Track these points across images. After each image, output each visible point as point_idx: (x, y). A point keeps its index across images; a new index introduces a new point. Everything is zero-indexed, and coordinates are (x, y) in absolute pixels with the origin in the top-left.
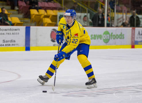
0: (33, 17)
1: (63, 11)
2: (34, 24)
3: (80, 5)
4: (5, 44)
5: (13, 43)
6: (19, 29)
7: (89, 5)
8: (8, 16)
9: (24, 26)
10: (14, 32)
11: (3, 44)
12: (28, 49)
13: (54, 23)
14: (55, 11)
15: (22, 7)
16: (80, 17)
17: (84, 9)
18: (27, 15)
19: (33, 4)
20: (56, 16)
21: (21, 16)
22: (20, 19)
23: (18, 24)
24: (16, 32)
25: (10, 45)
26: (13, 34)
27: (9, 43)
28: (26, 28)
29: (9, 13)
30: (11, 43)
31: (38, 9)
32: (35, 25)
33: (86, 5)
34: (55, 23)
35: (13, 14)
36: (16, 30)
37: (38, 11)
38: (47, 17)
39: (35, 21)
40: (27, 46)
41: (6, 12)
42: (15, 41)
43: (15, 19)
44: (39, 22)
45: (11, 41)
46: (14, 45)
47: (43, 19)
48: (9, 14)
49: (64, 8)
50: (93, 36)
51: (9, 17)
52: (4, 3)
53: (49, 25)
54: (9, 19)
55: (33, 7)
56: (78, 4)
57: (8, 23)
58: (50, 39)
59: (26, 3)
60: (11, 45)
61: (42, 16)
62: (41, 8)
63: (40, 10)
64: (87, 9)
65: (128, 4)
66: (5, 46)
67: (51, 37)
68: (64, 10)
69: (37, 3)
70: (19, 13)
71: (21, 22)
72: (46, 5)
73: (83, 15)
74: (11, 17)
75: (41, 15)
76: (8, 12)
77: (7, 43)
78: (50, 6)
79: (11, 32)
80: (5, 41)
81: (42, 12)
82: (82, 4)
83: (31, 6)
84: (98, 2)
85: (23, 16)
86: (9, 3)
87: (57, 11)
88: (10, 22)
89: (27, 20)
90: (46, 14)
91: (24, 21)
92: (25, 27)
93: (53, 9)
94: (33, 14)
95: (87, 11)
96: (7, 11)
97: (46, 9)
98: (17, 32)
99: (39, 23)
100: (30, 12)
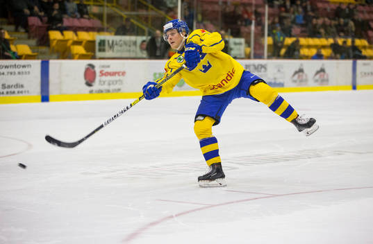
0: (54, 43)
1: (106, 33)
2: (55, 56)
3: (135, 22)
4: (5, 91)
5: (20, 90)
6: (29, 66)
7: (150, 22)
8: (11, 42)
9: (38, 59)
10: (21, 70)
11: (1, 90)
12: (45, 98)
13: (89, 53)
14: (91, 33)
15: (34, 27)
16: (135, 43)
17: (141, 29)
18: (44, 41)
19: (54, 23)
20: (93, 42)
21: (33, 42)
22: (31, 47)
23: (28, 57)
24: (24, 70)
25: (14, 92)
26: (19, 73)
27: (12, 90)
28: (42, 63)
29: (12, 38)
30: (16, 90)
31: (62, 30)
32: (58, 58)
33: (145, 23)
34: (93, 54)
35: (19, 39)
36: (24, 66)
37: (63, 34)
38: (78, 43)
39: (57, 52)
40: (44, 94)
41: (7, 36)
42: (22, 86)
43: (23, 49)
44: (64, 52)
45: (17, 86)
46: (22, 92)
47: (72, 47)
48: (12, 40)
49: (108, 28)
50: (158, 76)
51: (13, 44)
52: (4, 20)
53: (82, 57)
54: (13, 48)
55: (54, 27)
56: (132, 20)
57: (11, 55)
58: (83, 81)
59: (41, 20)
60: (16, 92)
61: (70, 42)
62: (67, 29)
63: (65, 33)
64: (146, 29)
65: (216, 19)
66: (5, 95)
67: (85, 78)
68: (107, 31)
69: (61, 21)
70: (29, 38)
71: (33, 52)
72: (76, 23)
73: (139, 39)
74: (15, 45)
75: (67, 41)
76: (11, 36)
77: (9, 90)
78: (83, 25)
79: (17, 70)
80: (6, 86)
81: (69, 35)
82: (137, 20)
83: (51, 25)
84: (165, 18)
85: (37, 42)
86: (12, 20)
87: (95, 33)
88: (14, 53)
89: (44, 49)
90: (75, 38)
91: (38, 52)
92: (39, 61)
93: (88, 29)
94: (54, 40)
95: (147, 33)
96: (9, 34)
97: (76, 30)
98: (26, 69)
99: (65, 54)
100: (48, 36)
